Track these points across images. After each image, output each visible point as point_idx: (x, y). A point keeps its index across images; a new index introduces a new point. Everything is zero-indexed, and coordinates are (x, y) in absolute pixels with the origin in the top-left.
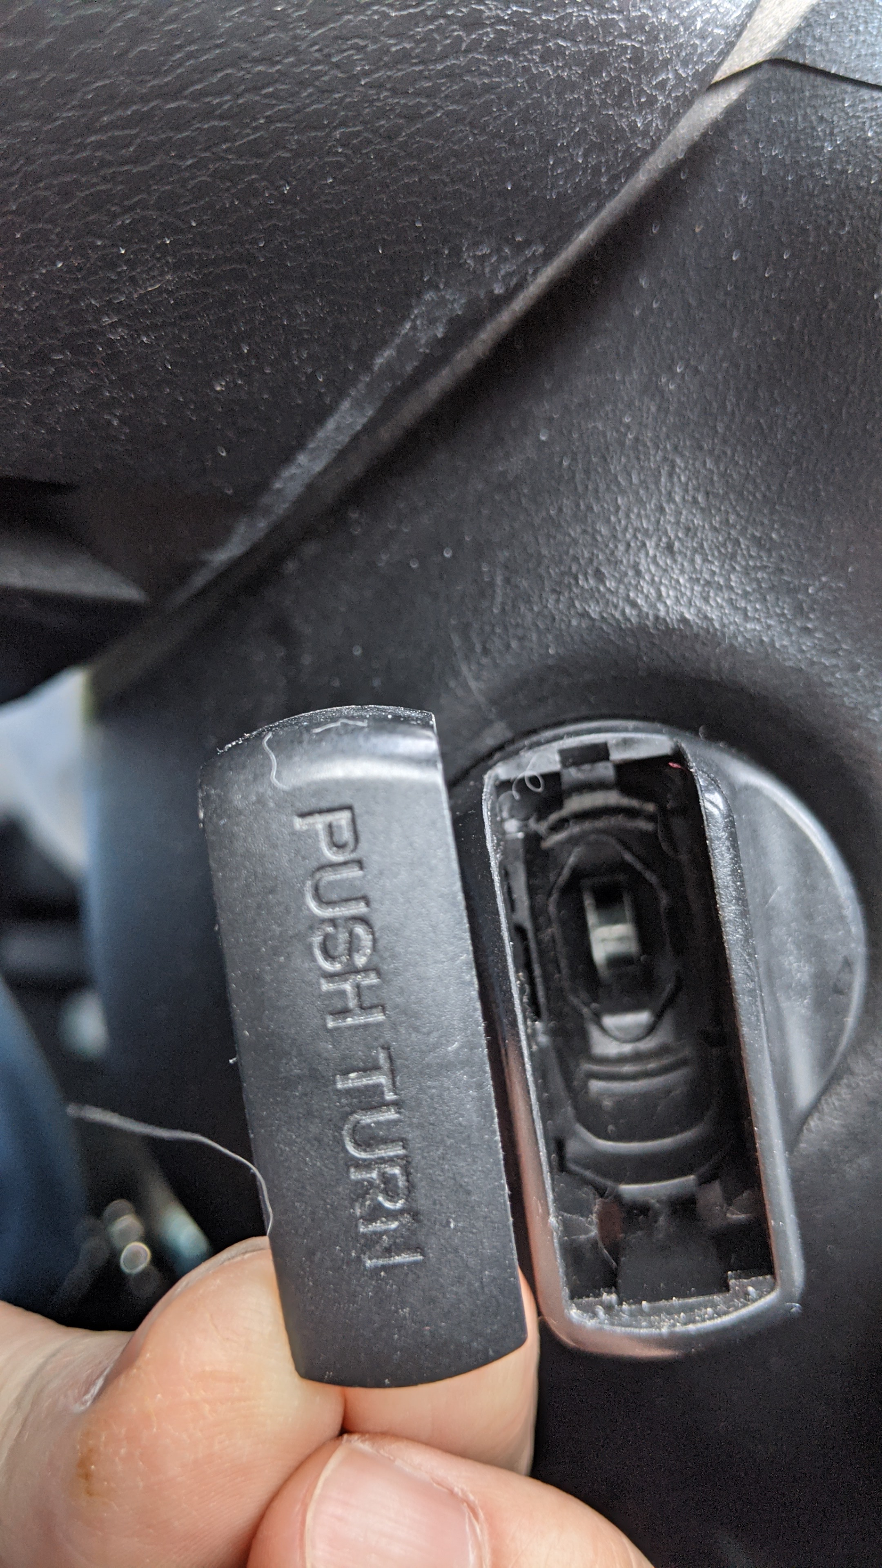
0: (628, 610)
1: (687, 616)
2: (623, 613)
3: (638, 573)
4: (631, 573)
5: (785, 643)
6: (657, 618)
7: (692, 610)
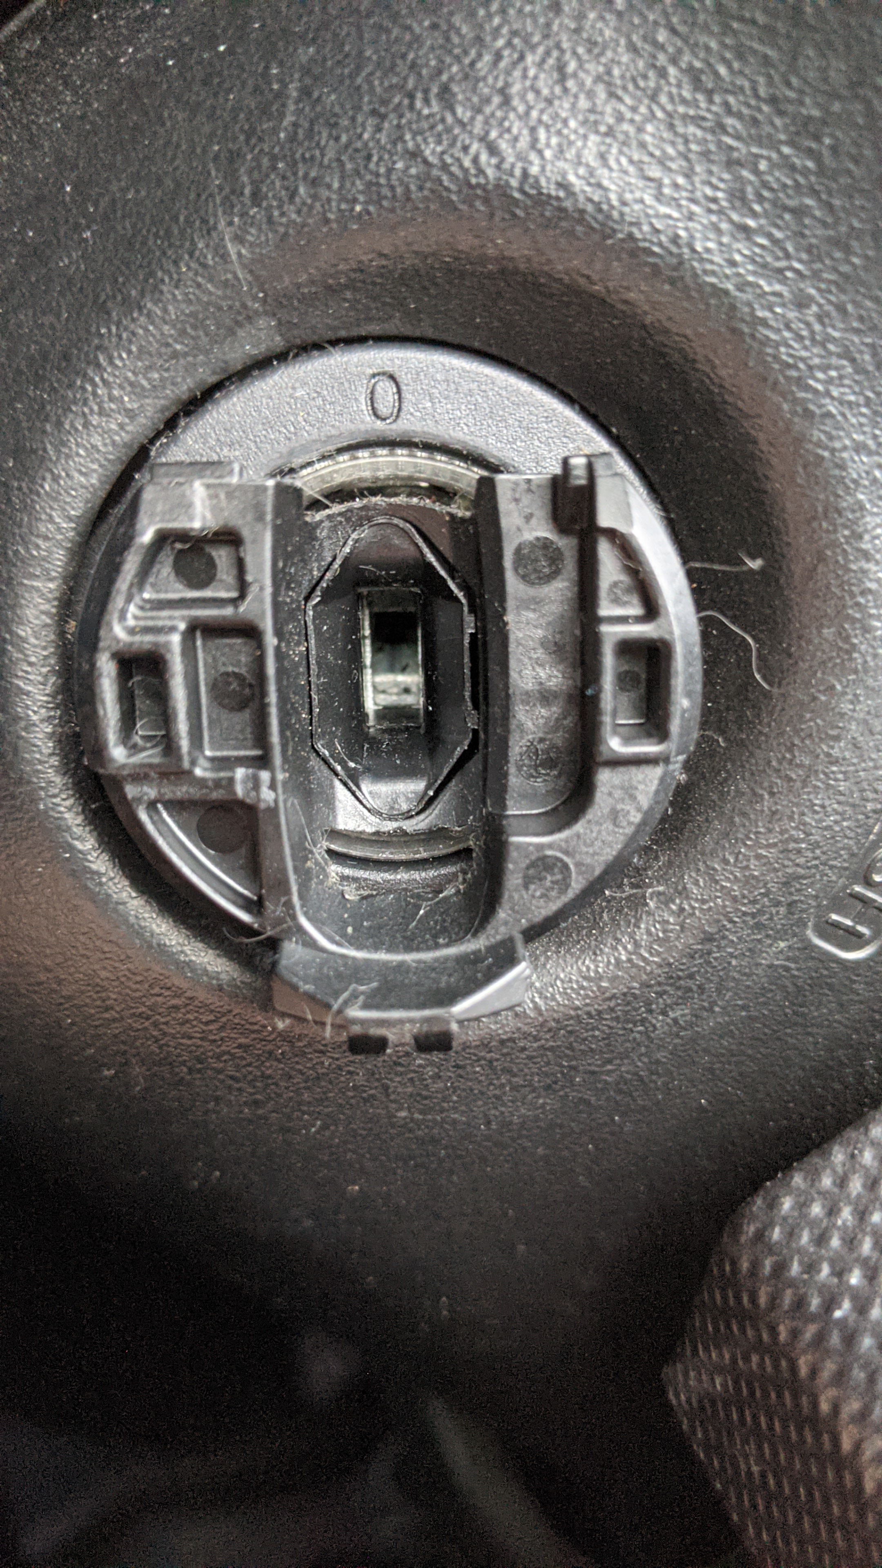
0: (484, 157)
1: (572, 178)
2: (475, 160)
3: (506, 101)
4: (496, 100)
5: (711, 245)
6: (525, 174)
7: (582, 171)
